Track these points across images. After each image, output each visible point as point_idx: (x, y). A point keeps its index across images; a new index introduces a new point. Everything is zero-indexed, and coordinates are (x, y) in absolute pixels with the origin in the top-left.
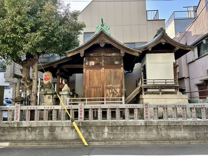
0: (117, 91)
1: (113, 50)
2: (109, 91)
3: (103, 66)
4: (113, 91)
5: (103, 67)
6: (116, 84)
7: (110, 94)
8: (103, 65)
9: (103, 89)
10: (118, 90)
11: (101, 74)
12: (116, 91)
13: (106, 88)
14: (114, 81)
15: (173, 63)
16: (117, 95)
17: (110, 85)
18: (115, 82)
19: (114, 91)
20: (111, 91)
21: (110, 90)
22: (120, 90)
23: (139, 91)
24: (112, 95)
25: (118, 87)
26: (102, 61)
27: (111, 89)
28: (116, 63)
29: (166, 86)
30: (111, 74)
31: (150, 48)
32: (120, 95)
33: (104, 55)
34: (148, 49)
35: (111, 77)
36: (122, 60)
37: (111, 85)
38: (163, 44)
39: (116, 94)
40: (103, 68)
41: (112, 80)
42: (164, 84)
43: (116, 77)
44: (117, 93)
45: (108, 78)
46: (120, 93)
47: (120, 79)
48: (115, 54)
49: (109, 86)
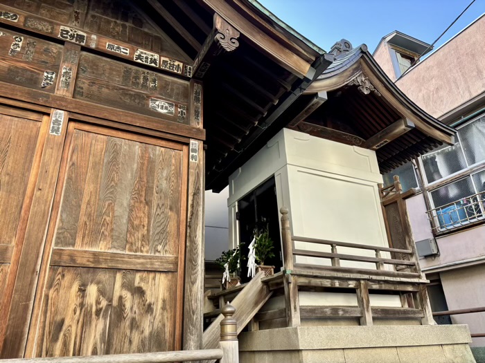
0: (149, 298)
1: (146, 34)
2: (82, 291)
3: (62, 99)
4: (118, 290)
5: (60, 104)
6: (145, 239)
7: (85, 324)
8: (61, 91)
9: (26, 269)
10: (158, 289)
11: (31, 149)
12: (140, 292)
13: (55, 266)
14: (130, 221)
15: (377, 188)
16: (147, 327)
17: (93, 242)
18: (136, 228)
19: (127, 295)
20: (102, 292)
21: (92, 290)
22: (172, 290)
23: (256, 304)
24: (98, 327)
25: (157, 265)
26: (55, 69)
27: (103, 276)
28: (161, 106)
29: (383, 278)
30: (114, 161)
31: (322, 88)
32: (168, 329)
33: (81, 38)
34: (313, 91)
35: (110, 188)
36: (197, 99)
37: (101, 247)
38: (366, 92)
39: (134, 325)
40: (60, 116)
41: (118, 211)
42: (372, 267)
43: (149, 190)
44: (149, 309)
45: (88, 188)
46: (167, 315)
47: (174, 207)
48: (156, 56)
49: (82, 248)
